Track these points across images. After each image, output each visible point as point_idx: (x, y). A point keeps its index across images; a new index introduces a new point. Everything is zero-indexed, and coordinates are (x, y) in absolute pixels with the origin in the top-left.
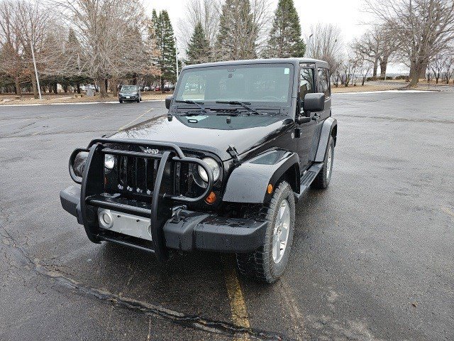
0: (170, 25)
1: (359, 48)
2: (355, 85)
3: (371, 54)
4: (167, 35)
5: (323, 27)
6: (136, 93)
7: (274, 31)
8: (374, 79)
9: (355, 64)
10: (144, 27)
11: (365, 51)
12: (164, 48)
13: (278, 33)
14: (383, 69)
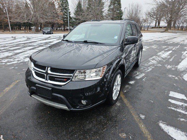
0: (68, 2)
1: (150, 14)
2: (144, 30)
3: (154, 17)
4: (66, 6)
5: (134, 5)
6: (50, 30)
7: (110, 6)
8: (155, 27)
9: (145, 21)
10: (56, 2)
11: (151, 15)
12: (65, 11)
13: (112, 7)
14: (159, 24)
